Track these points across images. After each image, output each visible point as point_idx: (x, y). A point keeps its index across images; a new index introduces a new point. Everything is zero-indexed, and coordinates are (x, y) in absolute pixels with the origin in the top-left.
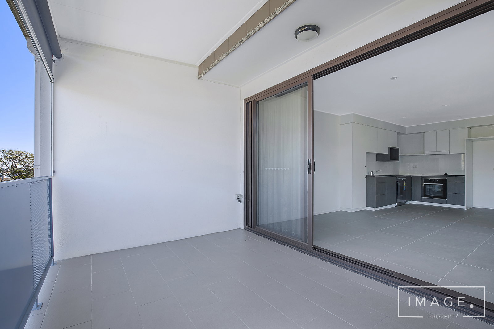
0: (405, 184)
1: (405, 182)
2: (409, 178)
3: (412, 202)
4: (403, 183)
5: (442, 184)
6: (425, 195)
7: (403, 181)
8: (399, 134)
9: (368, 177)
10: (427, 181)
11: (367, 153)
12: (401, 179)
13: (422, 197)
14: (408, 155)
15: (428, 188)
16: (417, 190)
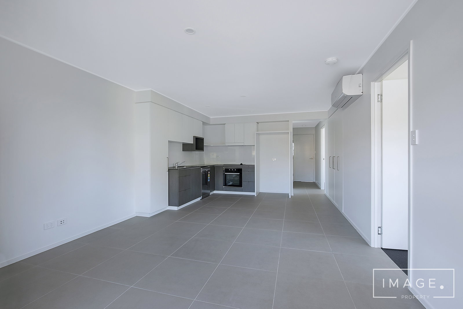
0: (209, 175)
1: (209, 172)
2: (213, 168)
3: (215, 192)
4: (208, 174)
5: (239, 174)
6: (225, 185)
7: (208, 172)
8: (204, 123)
9: (170, 170)
10: (227, 170)
11: (169, 141)
12: (205, 170)
13: (224, 187)
14: (212, 145)
15: (228, 178)
16: (220, 180)
